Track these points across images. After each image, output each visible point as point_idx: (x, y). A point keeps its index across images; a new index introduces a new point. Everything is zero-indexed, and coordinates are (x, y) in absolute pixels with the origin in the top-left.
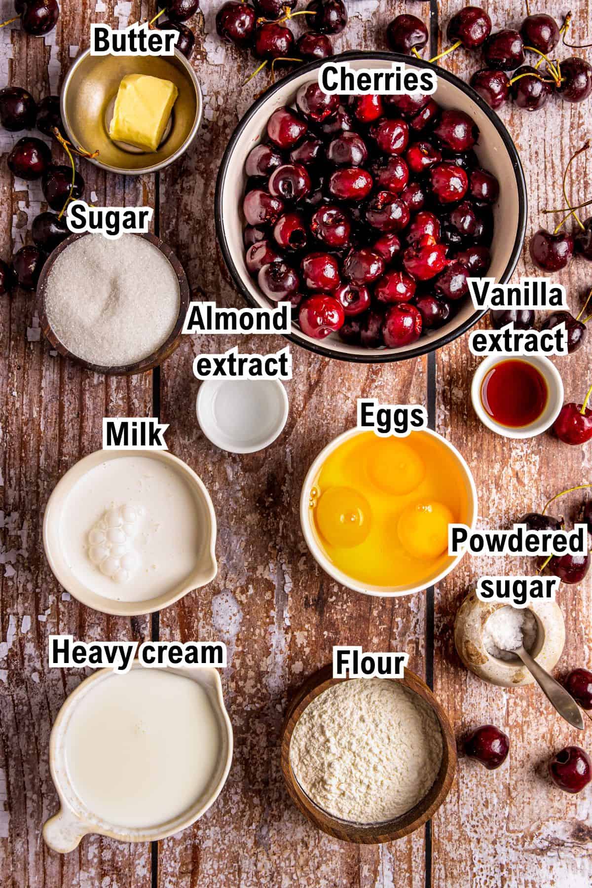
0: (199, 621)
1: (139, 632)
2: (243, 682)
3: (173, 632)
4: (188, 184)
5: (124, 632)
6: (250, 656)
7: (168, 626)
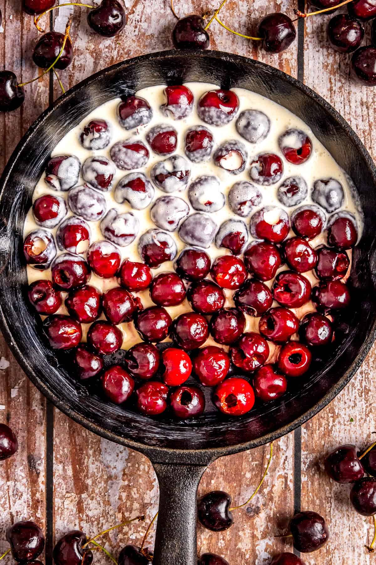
0: (89, 458)
1: (35, 468)
2: (128, 513)
3: (66, 468)
4: (79, 63)
5: (22, 468)
6: (135, 489)
7: (61, 462)
